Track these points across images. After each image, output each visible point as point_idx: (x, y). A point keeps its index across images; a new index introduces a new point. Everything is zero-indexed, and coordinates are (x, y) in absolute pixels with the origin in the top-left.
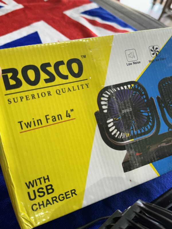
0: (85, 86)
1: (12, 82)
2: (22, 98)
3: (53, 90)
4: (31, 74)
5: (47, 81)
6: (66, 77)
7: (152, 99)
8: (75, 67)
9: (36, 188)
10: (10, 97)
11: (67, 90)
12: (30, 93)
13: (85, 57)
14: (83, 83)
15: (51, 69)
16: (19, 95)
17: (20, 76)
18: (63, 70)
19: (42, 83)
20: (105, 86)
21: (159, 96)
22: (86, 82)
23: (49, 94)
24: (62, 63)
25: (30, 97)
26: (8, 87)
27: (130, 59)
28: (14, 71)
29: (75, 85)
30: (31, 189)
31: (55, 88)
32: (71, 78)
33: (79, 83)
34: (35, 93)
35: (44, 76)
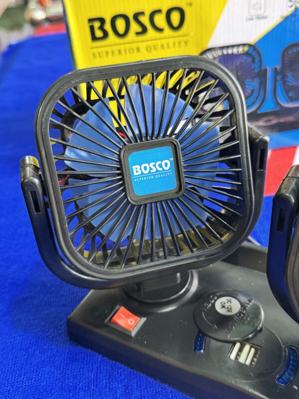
0: (183, 44)
1: (99, 34)
2: (107, 53)
3: (143, 46)
4: (121, 25)
5: (138, 34)
6: (160, 30)
7: (266, 70)
8: (175, 17)
10: (95, 50)
11: (160, 46)
12: (116, 48)
13: (191, 4)
14: (182, 39)
15: (145, 20)
16: (104, 49)
17: (108, 27)
18: (160, 20)
19: (131, 35)
20: (210, 46)
21: (279, 68)
22: (185, 38)
23: (138, 49)
24: (159, 11)
25: (116, 53)
26: (94, 38)
27: (253, 12)
28: (102, 21)
29: (171, 41)
31: (145, 44)
32: (168, 31)
33: (177, 40)
34: (122, 47)
35: (135, 27)
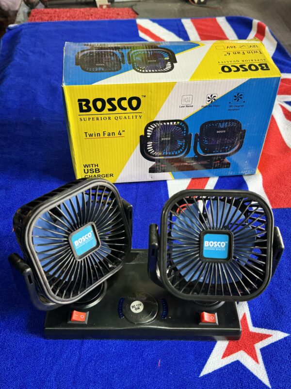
0: (138, 117)
1: (85, 108)
2: (89, 119)
3: (112, 117)
4: (99, 105)
5: (109, 110)
6: (125, 109)
7: (191, 135)
8: (134, 103)
9: (89, 168)
10: (82, 117)
11: (123, 117)
12: (95, 117)
13: (145, 96)
14: (138, 114)
15: (115, 103)
16: (88, 117)
17: (91, 105)
18: (125, 104)
19: (106, 111)
20: (155, 120)
21: (198, 133)
22: (140, 114)
23: (109, 118)
24: (125, 99)
25: (96, 119)
26: (81, 110)
27: (185, 103)
28: (87, 101)
29: (131, 115)
30: (86, 169)
31: (115, 116)
32: (129, 110)
33: (134, 115)
34: (99, 117)
35: (108, 106)
